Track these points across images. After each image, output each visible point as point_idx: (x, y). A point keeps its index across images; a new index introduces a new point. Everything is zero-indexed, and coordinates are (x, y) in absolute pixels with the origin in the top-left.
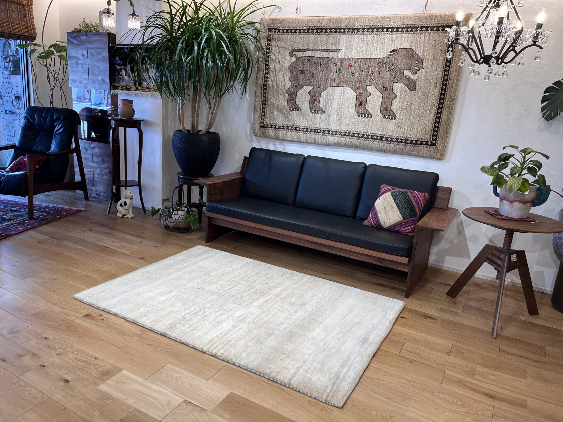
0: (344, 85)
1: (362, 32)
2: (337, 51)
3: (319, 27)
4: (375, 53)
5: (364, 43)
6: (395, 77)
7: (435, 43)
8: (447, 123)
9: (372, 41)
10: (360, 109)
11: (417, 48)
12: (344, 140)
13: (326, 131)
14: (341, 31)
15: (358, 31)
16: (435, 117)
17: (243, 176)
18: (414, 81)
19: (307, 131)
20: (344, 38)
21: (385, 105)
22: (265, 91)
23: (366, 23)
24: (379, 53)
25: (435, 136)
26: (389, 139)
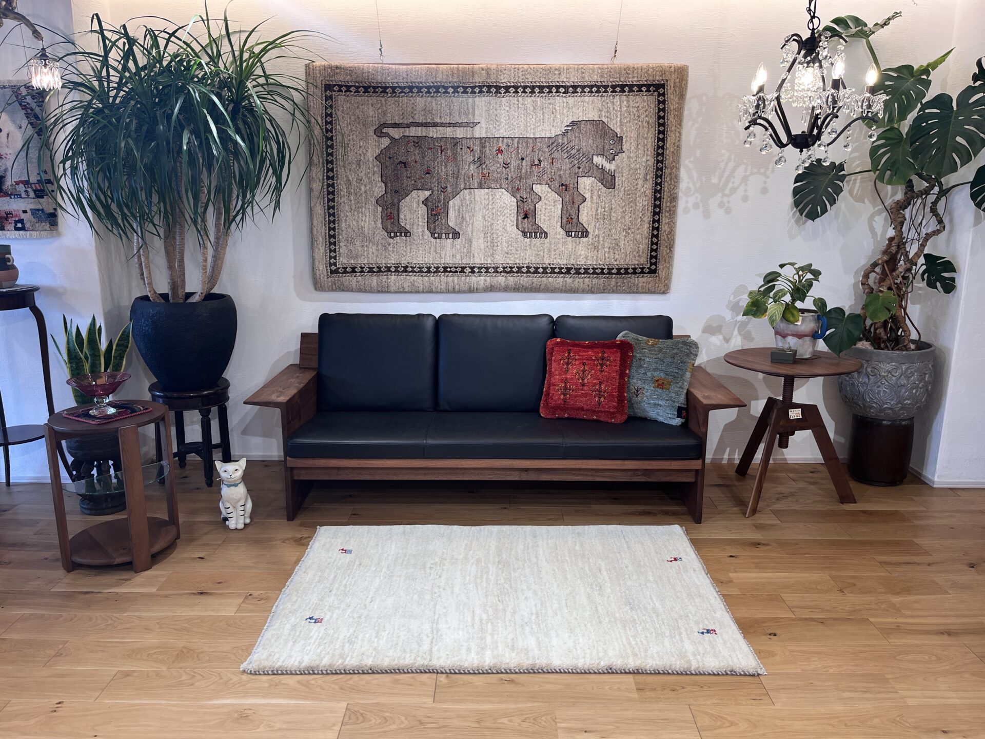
0: (493, 186)
1: (513, 93)
2: (471, 125)
3: (432, 83)
5: (521, 111)
6: (579, 168)
7: (638, 111)
8: (669, 236)
9: (534, 108)
10: (526, 224)
11: (611, 119)
12: (503, 280)
13: (468, 268)
14: (475, 90)
15: (507, 91)
16: (651, 229)
18: (611, 173)
20: (481, 103)
21: (568, 214)
23: (519, 77)
24: (547, 128)
25: (654, 257)
26: (582, 271)
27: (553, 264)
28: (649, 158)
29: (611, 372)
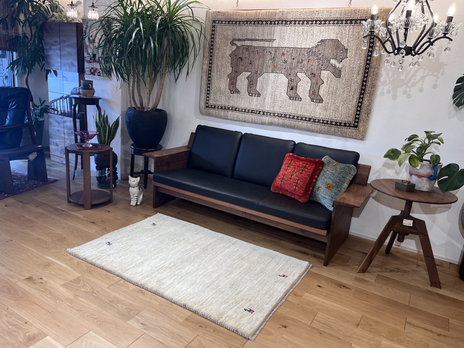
0: (278, 72)
1: (294, 24)
2: (272, 41)
3: (257, 19)
5: (296, 33)
6: (322, 65)
7: (358, 34)
8: (368, 108)
9: (303, 32)
10: (292, 93)
11: (342, 39)
12: (277, 120)
13: (262, 112)
14: (276, 23)
15: (290, 23)
16: (357, 102)
17: (189, 149)
18: (339, 69)
19: (245, 112)
20: (278, 28)
21: (313, 90)
22: (210, 75)
23: (297, 16)
24: (308, 43)
25: (357, 119)
26: (317, 121)
27: (302, 115)
28: (361, 61)
29: (306, 175)
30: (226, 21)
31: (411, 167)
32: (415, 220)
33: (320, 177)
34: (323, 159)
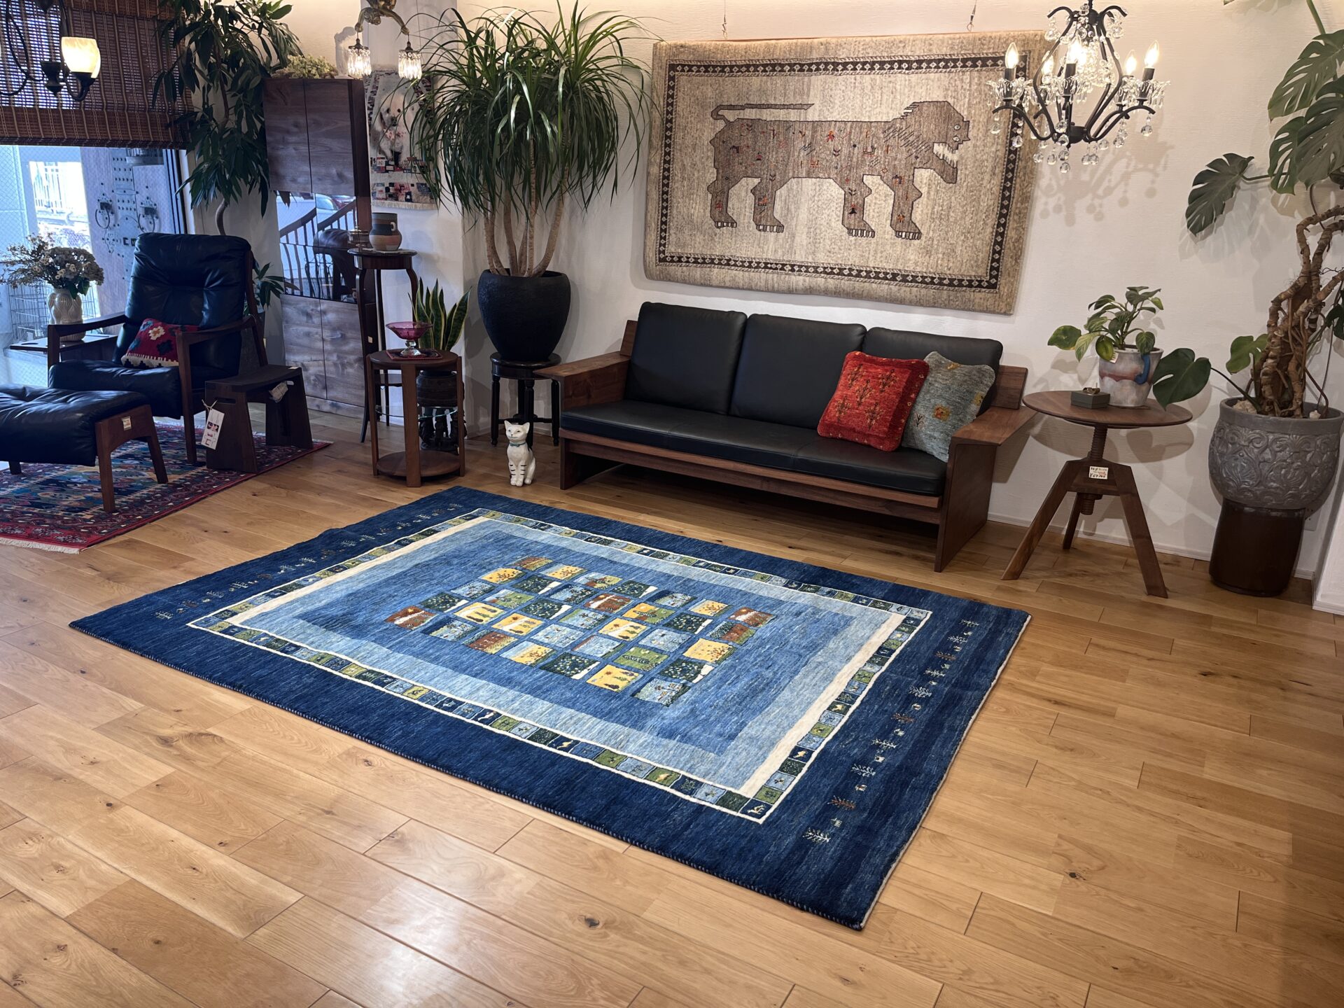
0: (821, 175)
1: (851, 70)
2: (805, 107)
3: (769, 60)
4: (878, 110)
5: (857, 91)
6: (917, 157)
8: (1016, 245)
9: (872, 87)
10: (853, 220)
11: (958, 99)
12: (823, 282)
13: (788, 266)
14: (812, 68)
15: (845, 69)
16: (994, 234)
17: (625, 360)
18: (954, 164)
19: (750, 267)
20: (818, 81)
21: (900, 211)
22: (666, 189)
23: (859, 51)
24: (885, 111)
25: (995, 269)
26: (910, 278)
27: (878, 268)
28: (999, 147)
29: (891, 394)
30: (699, 67)
31: (1103, 362)
32: (1115, 469)
33: (921, 396)
34: (926, 360)
